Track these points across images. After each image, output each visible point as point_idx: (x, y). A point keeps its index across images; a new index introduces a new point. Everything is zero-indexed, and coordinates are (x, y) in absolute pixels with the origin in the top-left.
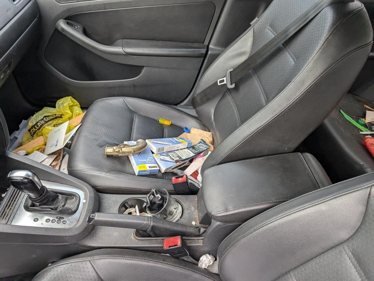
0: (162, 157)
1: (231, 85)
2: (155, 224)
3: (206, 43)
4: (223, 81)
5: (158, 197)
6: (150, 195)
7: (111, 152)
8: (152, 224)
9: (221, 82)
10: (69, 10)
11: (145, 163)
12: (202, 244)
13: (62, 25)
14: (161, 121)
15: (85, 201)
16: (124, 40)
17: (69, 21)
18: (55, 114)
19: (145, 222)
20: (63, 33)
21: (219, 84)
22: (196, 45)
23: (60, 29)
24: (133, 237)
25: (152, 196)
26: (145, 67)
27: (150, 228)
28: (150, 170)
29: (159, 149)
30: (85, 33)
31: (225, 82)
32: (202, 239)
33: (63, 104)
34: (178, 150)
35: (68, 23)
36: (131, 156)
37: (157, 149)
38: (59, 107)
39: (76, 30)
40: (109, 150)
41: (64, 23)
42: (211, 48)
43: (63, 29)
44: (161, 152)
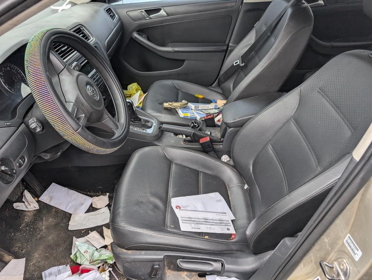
0: (197, 112)
1: (242, 64)
2: (195, 132)
3: (227, 42)
4: (237, 62)
5: (196, 126)
6: (191, 123)
7: (167, 106)
8: (193, 132)
9: (236, 63)
10: (140, 25)
11: (187, 113)
12: (222, 147)
13: (136, 35)
14: (196, 95)
15: (155, 124)
16: (173, 43)
17: (140, 33)
18: (127, 94)
19: (189, 130)
20: (136, 40)
21: (235, 65)
22: (220, 44)
23: (134, 38)
24: (182, 143)
25: (192, 124)
26: (186, 61)
27: (192, 134)
28: (191, 117)
29: (196, 106)
30: (149, 39)
31: (238, 63)
32: (222, 144)
33: (132, 87)
34: (208, 109)
35: (139, 34)
36: (178, 109)
37: (195, 106)
38: (130, 89)
39: (144, 38)
40: (166, 105)
41: (137, 34)
42: (230, 46)
43: (136, 38)
44: (197, 109)
